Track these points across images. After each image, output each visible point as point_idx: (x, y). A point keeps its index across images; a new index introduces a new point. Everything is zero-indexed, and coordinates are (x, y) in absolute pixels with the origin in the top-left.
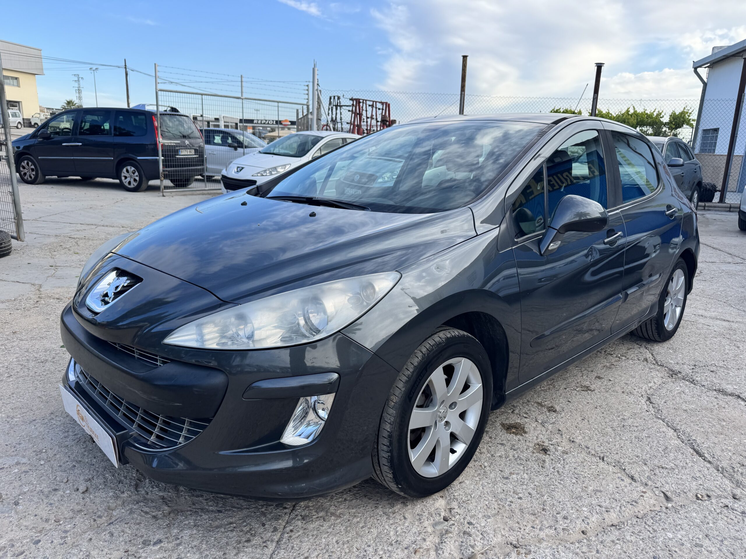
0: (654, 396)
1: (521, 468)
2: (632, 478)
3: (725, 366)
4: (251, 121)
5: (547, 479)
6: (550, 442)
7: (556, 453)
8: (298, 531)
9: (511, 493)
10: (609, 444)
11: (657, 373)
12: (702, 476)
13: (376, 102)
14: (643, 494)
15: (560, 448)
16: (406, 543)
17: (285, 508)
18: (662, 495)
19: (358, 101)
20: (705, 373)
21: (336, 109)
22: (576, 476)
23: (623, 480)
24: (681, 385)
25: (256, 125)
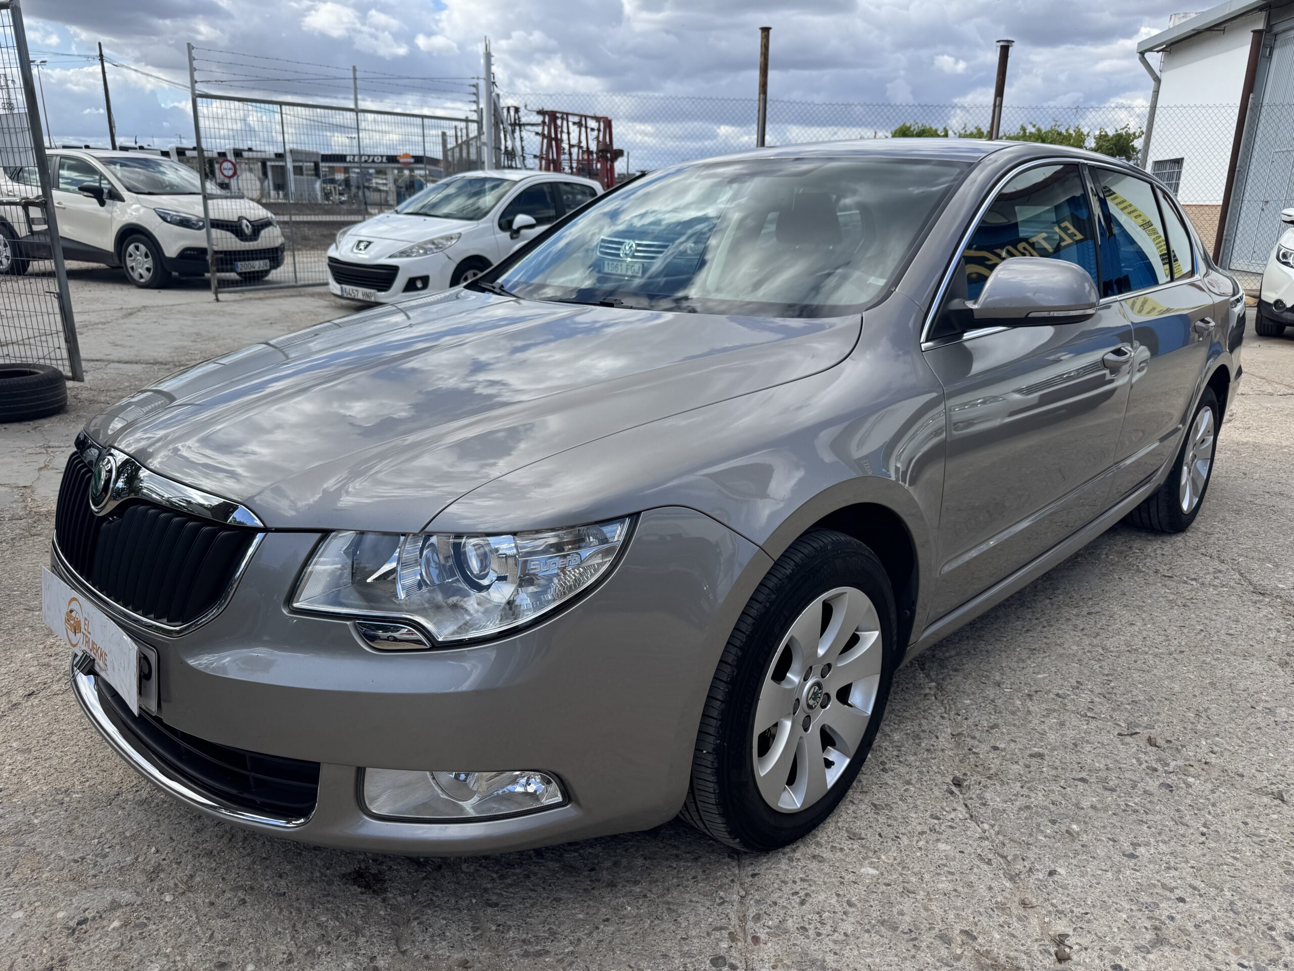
4: (341, 158)
13: (586, 117)
19: (553, 116)
21: (513, 131)
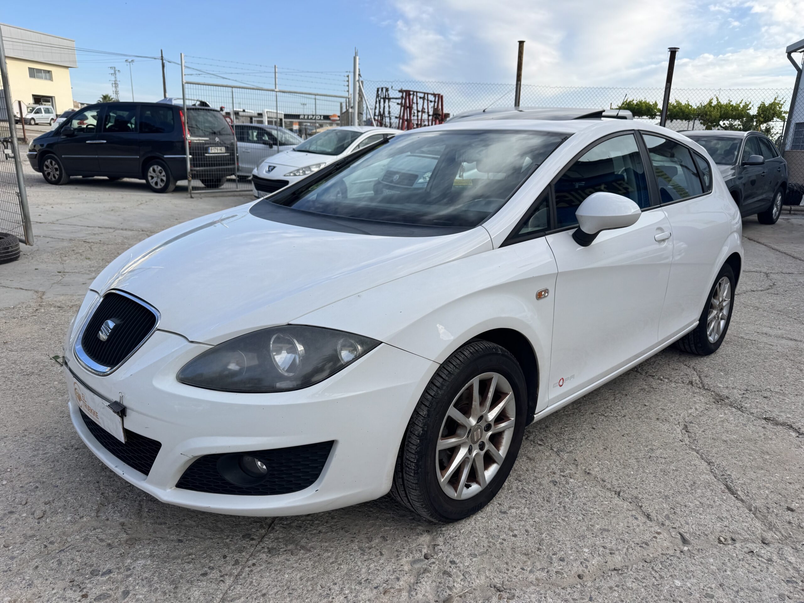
0: (691, 424)
1: (523, 501)
2: (648, 516)
3: (781, 392)
4: (297, 117)
5: (550, 514)
6: (562, 474)
7: (567, 486)
8: (261, 565)
9: (506, 530)
10: (629, 477)
11: (701, 397)
12: (729, 517)
13: (428, 94)
14: (656, 535)
15: (572, 480)
16: (378, 580)
17: (253, 539)
18: (679, 536)
19: (408, 93)
20: (756, 399)
21: (384, 102)
22: (584, 512)
23: (636, 519)
24: (726, 412)
25: (302, 121)
